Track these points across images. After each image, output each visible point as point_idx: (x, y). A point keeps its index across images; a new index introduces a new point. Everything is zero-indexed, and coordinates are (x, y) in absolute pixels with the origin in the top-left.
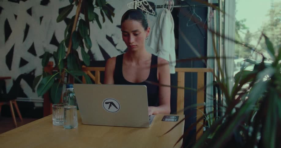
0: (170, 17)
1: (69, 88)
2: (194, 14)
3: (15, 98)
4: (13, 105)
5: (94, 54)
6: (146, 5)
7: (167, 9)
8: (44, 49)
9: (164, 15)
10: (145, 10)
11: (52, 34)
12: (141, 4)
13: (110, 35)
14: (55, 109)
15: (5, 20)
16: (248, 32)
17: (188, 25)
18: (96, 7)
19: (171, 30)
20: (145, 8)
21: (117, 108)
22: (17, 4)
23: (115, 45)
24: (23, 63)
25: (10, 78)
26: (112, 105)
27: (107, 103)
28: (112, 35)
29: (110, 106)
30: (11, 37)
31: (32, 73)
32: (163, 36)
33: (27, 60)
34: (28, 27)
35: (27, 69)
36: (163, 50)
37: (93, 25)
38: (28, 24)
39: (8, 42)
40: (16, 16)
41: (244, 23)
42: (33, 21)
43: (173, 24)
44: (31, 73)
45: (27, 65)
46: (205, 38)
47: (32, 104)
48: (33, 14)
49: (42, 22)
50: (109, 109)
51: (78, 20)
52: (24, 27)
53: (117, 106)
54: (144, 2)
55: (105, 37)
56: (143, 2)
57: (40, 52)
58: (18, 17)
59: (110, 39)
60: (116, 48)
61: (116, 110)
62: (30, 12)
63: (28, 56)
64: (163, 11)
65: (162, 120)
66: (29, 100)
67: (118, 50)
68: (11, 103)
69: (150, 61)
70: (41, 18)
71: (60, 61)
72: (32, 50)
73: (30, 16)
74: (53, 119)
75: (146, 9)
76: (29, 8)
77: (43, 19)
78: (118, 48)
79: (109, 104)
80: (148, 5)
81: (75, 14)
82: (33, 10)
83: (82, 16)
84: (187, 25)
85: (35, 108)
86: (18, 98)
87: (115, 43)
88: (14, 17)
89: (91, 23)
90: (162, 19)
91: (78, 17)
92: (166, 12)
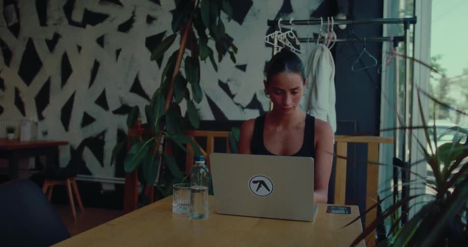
0: (328, 58)
1: (200, 161)
2: (365, 52)
3: (75, 176)
4: (72, 184)
5: (199, 110)
6: (291, 39)
7: (324, 46)
8: (121, 99)
9: (319, 54)
10: (289, 45)
11: (135, 77)
12: (285, 37)
13: (225, 81)
14: (177, 189)
15: (62, 54)
16: (444, 76)
17: (354, 69)
18: (210, 38)
19: (331, 76)
20: (289, 42)
21: (269, 190)
22: (82, 29)
23: (232, 96)
24: (87, 120)
25: (65, 143)
26: (262, 185)
27: (255, 182)
28: (228, 80)
29: (260, 186)
30: (71, 80)
31: (101, 137)
32: (318, 85)
33: (93, 116)
34: (97, 65)
35: (93, 130)
36: (319, 108)
37: (205, 66)
38: (98, 60)
39: (65, 87)
40: (80, 48)
41: (438, 62)
42: (105, 56)
43: (333, 69)
44: (98, 136)
45: (94, 124)
46: (377, 88)
47: (98, 185)
48: (105, 46)
49: (120, 58)
50: (257, 191)
51: (182, 58)
52: (91, 65)
53: (269, 187)
54: (289, 34)
55: (217, 83)
56: (287, 34)
57: (114, 104)
58: (83, 50)
59: (224, 86)
60: (234, 101)
61: (268, 192)
62: (101, 41)
63: (95, 111)
64: (319, 48)
65: (327, 212)
66: (93, 178)
67: (237, 104)
68: (69, 182)
69: (303, 125)
70: (118, 52)
71: (157, 120)
72: (102, 101)
73: (102, 49)
74: (174, 205)
75: (291, 44)
76: (99, 36)
77: (121, 53)
78: (238, 102)
79: (259, 183)
80: (295, 39)
81: (178, 49)
82: (106, 39)
83: (189, 53)
84: (352, 69)
85: (102, 192)
86: (78, 175)
87: (233, 92)
88: (77, 49)
89: (202, 63)
90: (317, 61)
91: (184, 52)
92: (322, 50)
